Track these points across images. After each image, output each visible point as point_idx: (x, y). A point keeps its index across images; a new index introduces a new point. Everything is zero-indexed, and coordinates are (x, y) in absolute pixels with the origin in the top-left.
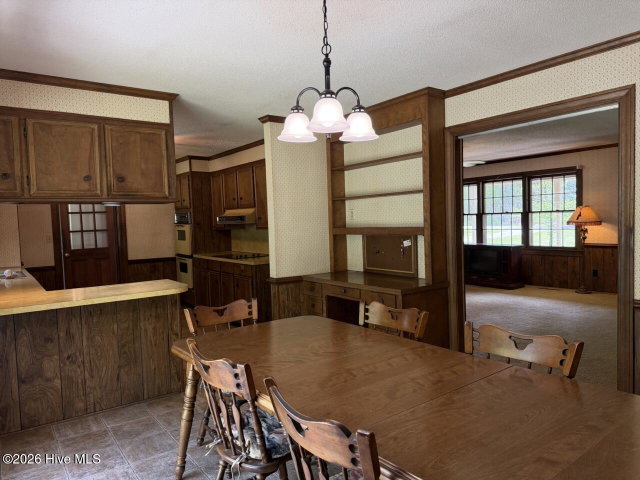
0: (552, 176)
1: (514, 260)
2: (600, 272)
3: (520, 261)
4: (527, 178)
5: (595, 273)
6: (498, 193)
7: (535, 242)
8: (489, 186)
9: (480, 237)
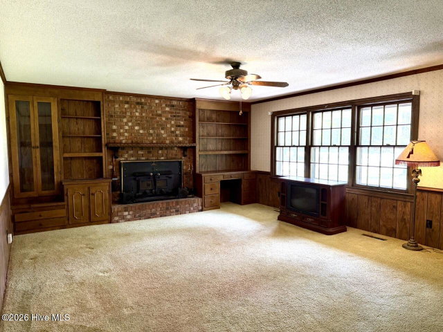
0: (384, 104)
1: (334, 201)
2: (434, 224)
3: (343, 201)
4: (356, 106)
5: (429, 224)
7: (362, 180)
8: (318, 116)
9: (308, 173)
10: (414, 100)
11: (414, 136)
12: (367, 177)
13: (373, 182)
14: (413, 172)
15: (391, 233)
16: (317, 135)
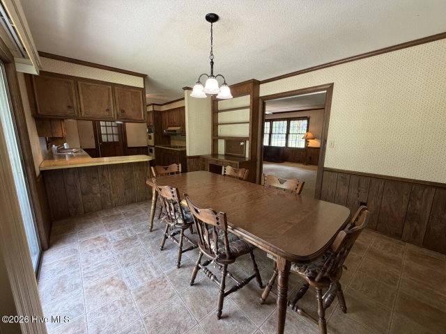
1: (281, 152)
2: (312, 158)
4: (289, 120)
5: (310, 158)
6: (277, 126)
7: (290, 146)
8: (274, 123)
9: (270, 143)
10: (308, 119)
11: (307, 131)
12: (292, 144)
13: (294, 146)
14: (307, 142)
15: (299, 162)
16: (274, 129)
